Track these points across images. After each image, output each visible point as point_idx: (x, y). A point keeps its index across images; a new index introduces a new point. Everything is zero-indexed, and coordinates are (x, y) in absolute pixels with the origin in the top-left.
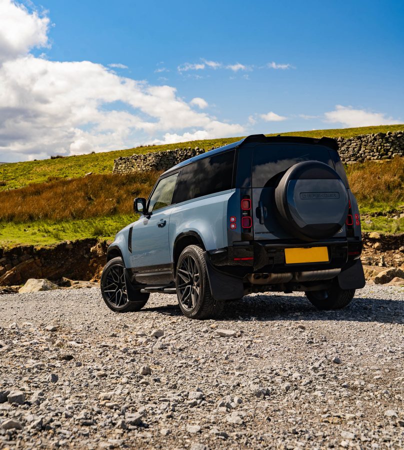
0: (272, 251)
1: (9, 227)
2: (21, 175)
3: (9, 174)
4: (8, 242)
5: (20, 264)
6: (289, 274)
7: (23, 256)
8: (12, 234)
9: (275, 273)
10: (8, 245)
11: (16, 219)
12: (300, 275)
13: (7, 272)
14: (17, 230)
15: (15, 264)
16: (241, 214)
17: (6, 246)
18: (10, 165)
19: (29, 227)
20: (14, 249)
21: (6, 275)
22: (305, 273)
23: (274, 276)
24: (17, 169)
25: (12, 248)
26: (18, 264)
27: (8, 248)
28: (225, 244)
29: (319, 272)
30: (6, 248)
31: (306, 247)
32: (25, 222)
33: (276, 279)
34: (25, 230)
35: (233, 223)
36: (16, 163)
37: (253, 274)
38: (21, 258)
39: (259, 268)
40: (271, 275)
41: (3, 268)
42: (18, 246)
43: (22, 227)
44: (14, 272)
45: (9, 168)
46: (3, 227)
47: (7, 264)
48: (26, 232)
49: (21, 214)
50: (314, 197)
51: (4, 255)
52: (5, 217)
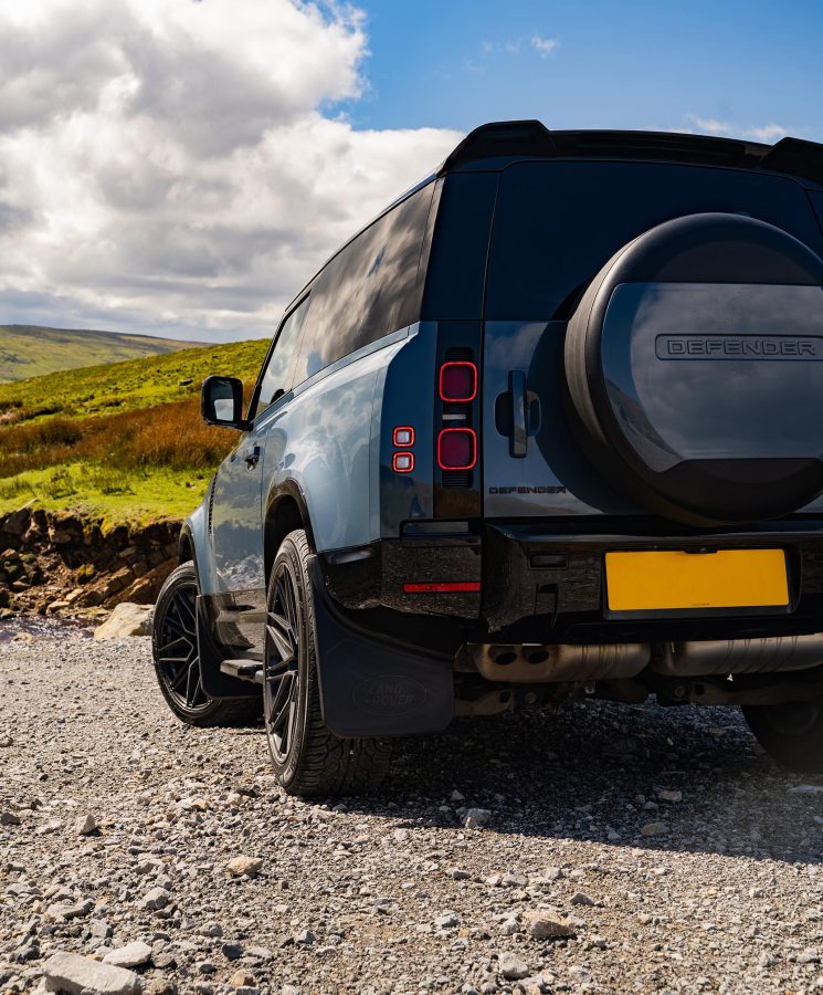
0: (547, 559)
1: (158, 478)
2: (246, 368)
3: (222, 366)
4: (141, 510)
5: (165, 563)
6: (632, 649)
7: (173, 545)
8: (157, 492)
9: (573, 642)
10: (141, 519)
11: (177, 460)
12: (680, 652)
13: (137, 580)
14: (172, 484)
15: (156, 562)
16: (437, 417)
17: (134, 521)
18: (226, 347)
19: (201, 478)
20: (152, 527)
21: (132, 589)
22: (698, 647)
23: (570, 653)
24: (239, 355)
25: (146, 525)
26: (160, 563)
27: (139, 524)
28: (372, 531)
29: (756, 642)
30: (134, 525)
31: (693, 549)
32: (195, 466)
33: (581, 664)
34: (188, 485)
35: (404, 450)
36: (241, 343)
37: (487, 647)
38: (168, 548)
39: (507, 622)
40: (557, 653)
41: (128, 571)
42: (161, 521)
43: (185, 477)
44: (151, 581)
45: (224, 352)
46: (146, 476)
47: (136, 562)
48: (189, 489)
49: (190, 448)
50: (719, 353)
51: (131, 542)
52: (153, 456)
